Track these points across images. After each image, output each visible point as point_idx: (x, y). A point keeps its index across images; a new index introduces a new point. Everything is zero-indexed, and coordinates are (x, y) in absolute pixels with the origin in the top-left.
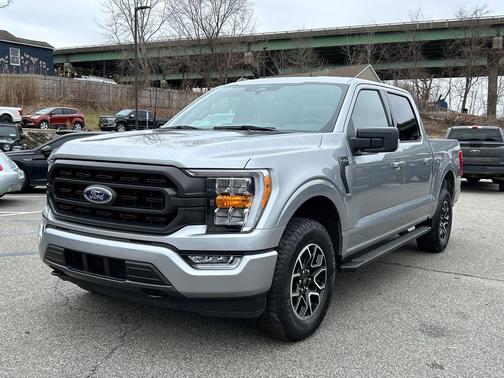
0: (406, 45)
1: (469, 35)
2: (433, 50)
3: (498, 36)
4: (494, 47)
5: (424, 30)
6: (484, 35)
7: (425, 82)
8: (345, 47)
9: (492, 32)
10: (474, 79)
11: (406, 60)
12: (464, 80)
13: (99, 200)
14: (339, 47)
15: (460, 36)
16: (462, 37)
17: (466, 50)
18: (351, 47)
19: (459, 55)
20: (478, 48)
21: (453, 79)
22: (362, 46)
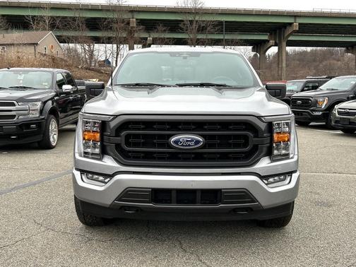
0: (74, 19)
1: (116, 16)
2: (93, 24)
3: (133, 18)
4: (131, 25)
5: (86, 10)
6: (125, 16)
7: (89, 46)
8: (27, 16)
9: (130, 15)
10: (122, 46)
11: (75, 29)
12: (115, 46)
13: (189, 145)
14: (24, 16)
15: (110, 16)
16: (111, 16)
17: (115, 26)
18: (33, 17)
19: (111, 28)
20: (122, 25)
21: (108, 45)
22: (41, 17)
